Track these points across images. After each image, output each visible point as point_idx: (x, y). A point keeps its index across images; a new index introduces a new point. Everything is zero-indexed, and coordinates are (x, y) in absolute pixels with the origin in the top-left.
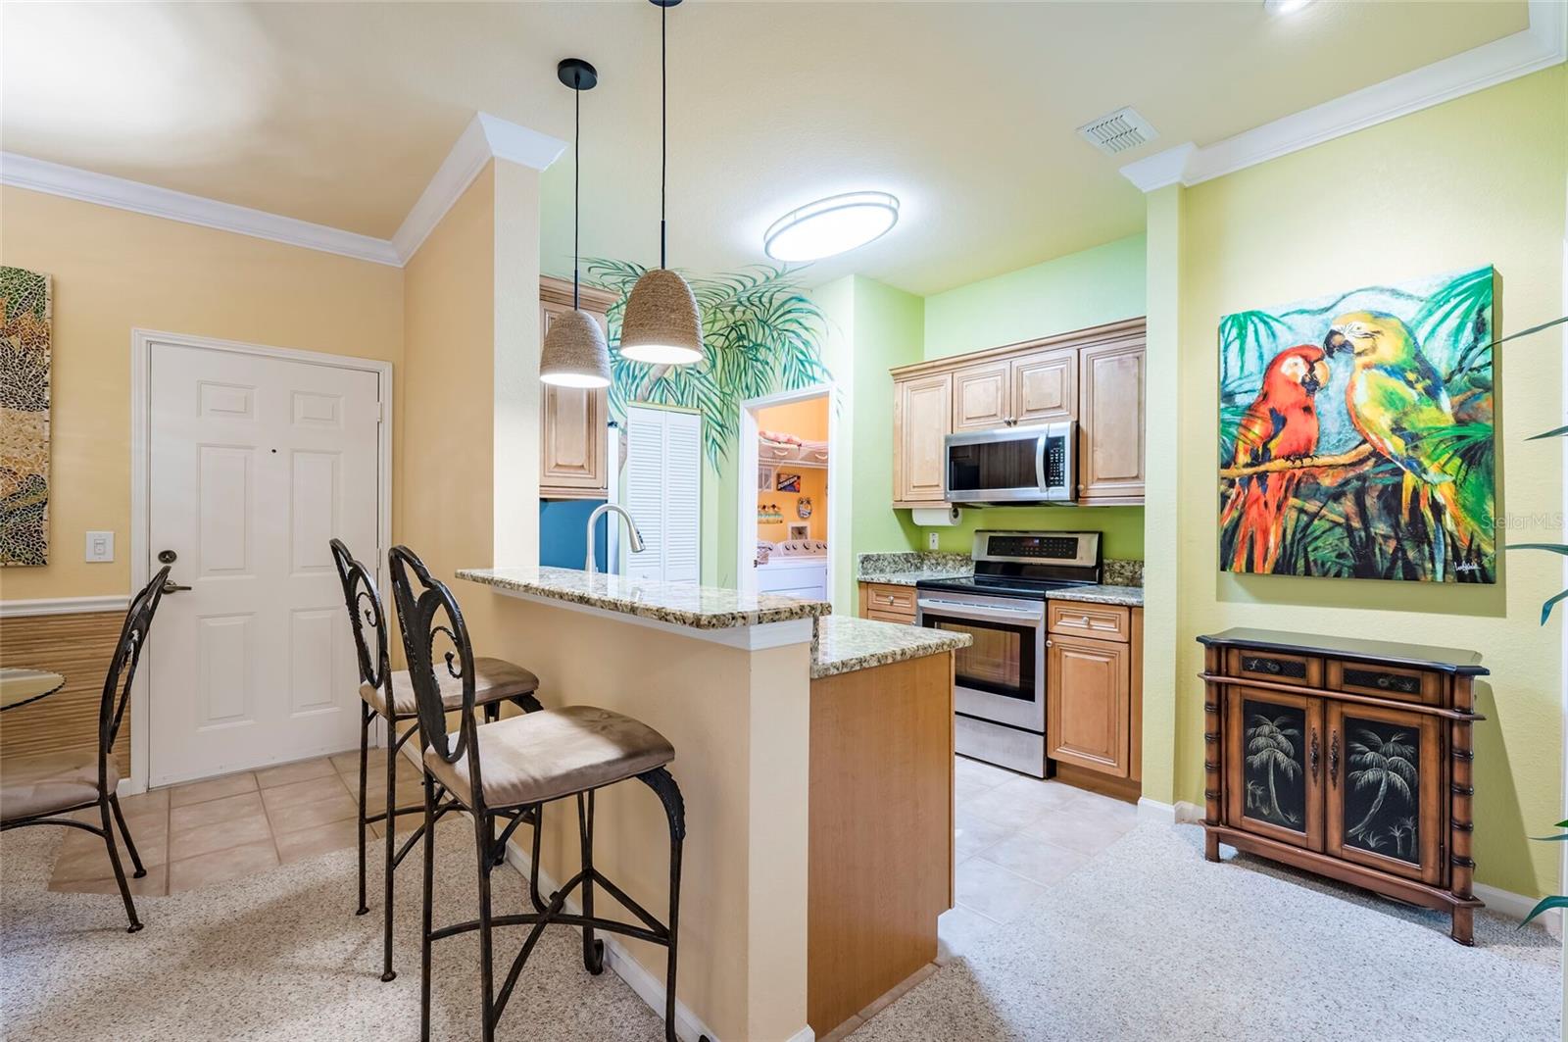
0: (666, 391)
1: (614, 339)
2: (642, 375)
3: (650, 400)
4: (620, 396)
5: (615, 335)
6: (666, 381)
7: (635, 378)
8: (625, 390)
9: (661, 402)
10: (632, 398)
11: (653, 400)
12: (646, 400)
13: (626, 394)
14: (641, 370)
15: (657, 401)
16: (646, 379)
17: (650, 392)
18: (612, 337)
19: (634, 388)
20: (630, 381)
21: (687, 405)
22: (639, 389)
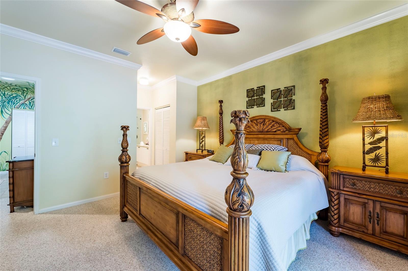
0: (25, 106)
1: (7, 95)
2: (17, 103)
3: (20, 108)
4: (8, 107)
5: (7, 94)
6: (25, 104)
7: (14, 103)
8: (11, 106)
9: (24, 109)
10: (13, 107)
11: (21, 108)
12: (18, 108)
13: (11, 107)
14: (17, 101)
15: (22, 108)
16: (19, 103)
17: (20, 106)
18: (6, 94)
19: (14, 106)
20: (13, 104)
21: (33, 109)
22: (16, 106)
